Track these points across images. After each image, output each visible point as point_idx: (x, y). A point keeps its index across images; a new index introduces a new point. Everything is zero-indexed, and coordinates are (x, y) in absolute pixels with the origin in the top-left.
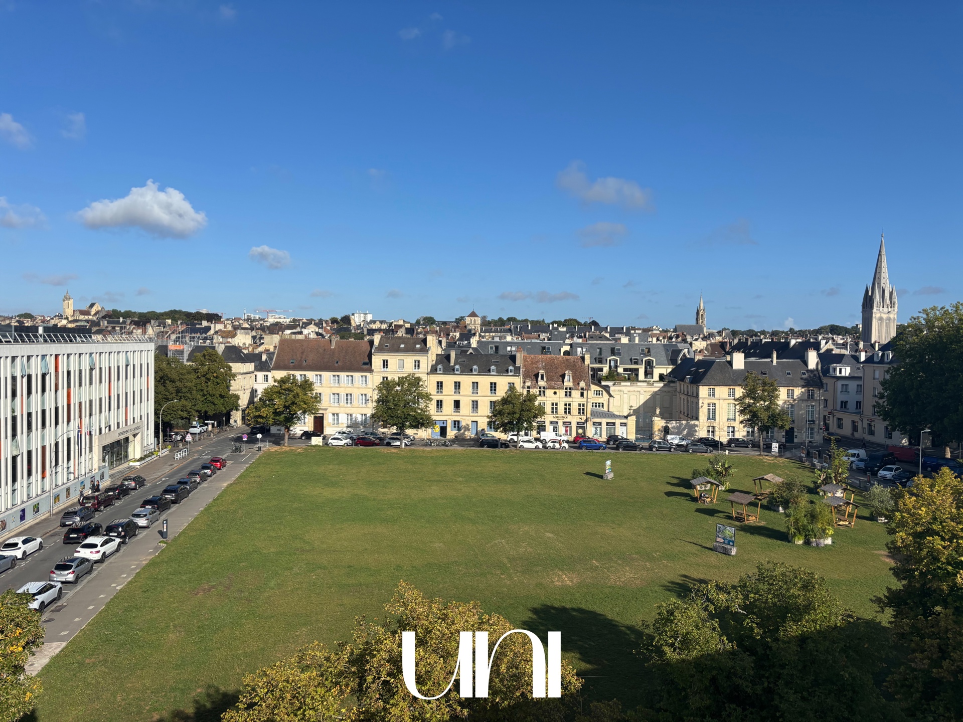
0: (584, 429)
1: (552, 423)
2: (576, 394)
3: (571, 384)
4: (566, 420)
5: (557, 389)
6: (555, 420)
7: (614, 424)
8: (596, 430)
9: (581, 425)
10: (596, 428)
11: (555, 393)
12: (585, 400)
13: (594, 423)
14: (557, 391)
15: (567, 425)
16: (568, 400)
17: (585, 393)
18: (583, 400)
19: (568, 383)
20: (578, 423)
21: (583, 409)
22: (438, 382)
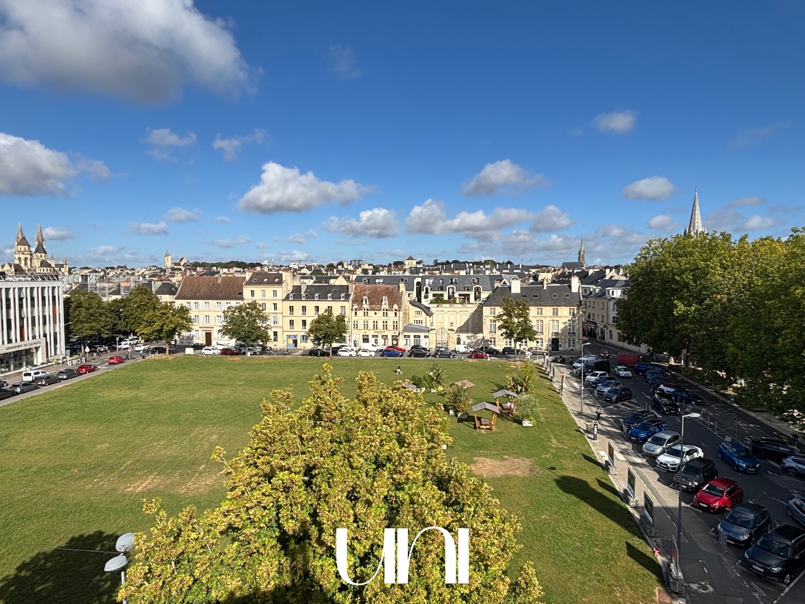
0: (397, 340)
1: (373, 336)
2: (391, 314)
3: (387, 307)
4: (383, 334)
5: (377, 310)
6: (376, 334)
7: (419, 337)
8: (407, 342)
9: (395, 338)
10: (407, 340)
11: (376, 314)
12: (398, 318)
13: (405, 336)
14: (377, 312)
15: (385, 337)
16: (385, 319)
17: (398, 312)
18: (397, 319)
19: (385, 305)
20: (393, 336)
21: (397, 326)
22: (290, 307)
